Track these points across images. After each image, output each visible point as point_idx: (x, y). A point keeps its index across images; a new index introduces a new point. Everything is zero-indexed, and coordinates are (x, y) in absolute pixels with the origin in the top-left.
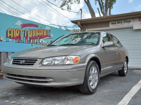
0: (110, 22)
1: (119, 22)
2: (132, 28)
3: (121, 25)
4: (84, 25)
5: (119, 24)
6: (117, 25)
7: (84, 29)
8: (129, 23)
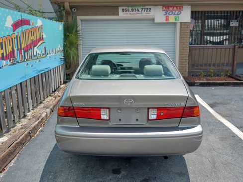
0: (120, 8)
1: (134, 8)
2: (153, 19)
3: (137, 14)
4: (74, 7)
5: (134, 12)
6: (130, 14)
7: (74, 15)
8: (149, 12)
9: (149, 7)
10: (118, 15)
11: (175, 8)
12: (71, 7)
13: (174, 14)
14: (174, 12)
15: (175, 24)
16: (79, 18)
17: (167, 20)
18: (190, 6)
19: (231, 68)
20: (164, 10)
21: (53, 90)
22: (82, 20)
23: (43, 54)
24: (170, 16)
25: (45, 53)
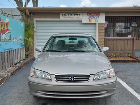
0: (60, 14)
1: (69, 14)
2: (82, 21)
3: (72, 17)
4: (32, 13)
5: (69, 17)
6: (67, 18)
7: (32, 18)
8: (79, 17)
9: (78, 14)
10: (60, 18)
11: (95, 14)
12: (30, 13)
13: (95, 18)
14: (94, 17)
15: (95, 24)
16: (35, 19)
17: (90, 21)
18: (104, 13)
19: (131, 52)
20: (88, 16)
21: (15, 63)
22: (37, 21)
23: (9, 39)
24: (92, 19)
25: (10, 39)
